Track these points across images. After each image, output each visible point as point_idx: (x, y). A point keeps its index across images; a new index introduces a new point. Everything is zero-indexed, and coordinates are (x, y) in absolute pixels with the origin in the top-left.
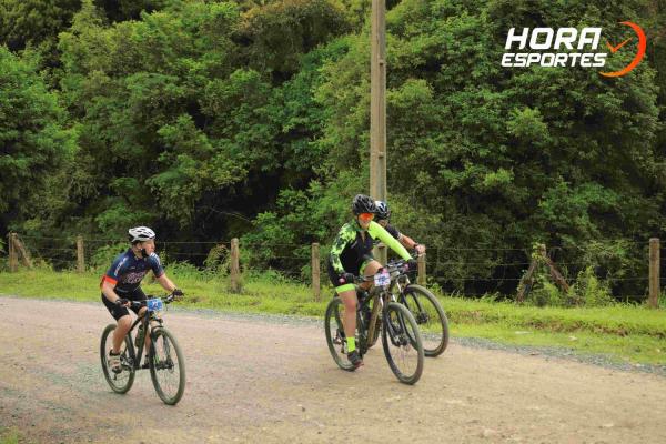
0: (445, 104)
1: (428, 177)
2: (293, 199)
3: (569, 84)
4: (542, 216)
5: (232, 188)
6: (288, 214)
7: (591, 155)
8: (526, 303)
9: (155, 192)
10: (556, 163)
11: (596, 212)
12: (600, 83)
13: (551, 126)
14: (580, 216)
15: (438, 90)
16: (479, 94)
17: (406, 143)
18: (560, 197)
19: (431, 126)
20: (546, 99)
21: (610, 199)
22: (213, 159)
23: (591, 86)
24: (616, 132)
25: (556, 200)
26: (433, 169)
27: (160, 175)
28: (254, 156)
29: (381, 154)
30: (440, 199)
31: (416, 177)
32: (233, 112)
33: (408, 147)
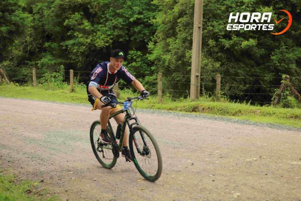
0: (223, 5)
1: (214, 42)
2: (135, 55)
4: (272, 64)
5: (104, 49)
6: (132, 62)
9: (66, 50)
11: (299, 62)
14: (292, 63)
18: (282, 54)
19: (215, 16)
22: (95, 34)
25: (279, 56)
26: (216, 38)
27: (68, 42)
28: (116, 33)
29: (200, 25)
30: (219, 54)
31: (208, 42)
32: (106, 12)
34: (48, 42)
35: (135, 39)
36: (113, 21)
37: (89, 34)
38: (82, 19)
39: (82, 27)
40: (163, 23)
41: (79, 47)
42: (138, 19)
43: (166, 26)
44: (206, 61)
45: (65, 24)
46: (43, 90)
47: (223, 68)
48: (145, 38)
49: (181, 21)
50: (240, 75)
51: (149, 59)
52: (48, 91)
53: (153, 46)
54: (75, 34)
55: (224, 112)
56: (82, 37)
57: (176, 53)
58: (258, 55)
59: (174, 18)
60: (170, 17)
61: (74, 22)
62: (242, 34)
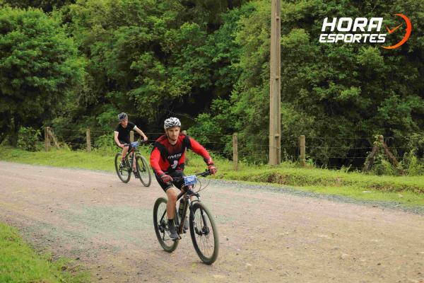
1: (307, 92)
4: (381, 117)
5: (181, 99)
6: (217, 115)
7: (413, 77)
8: (370, 173)
9: (133, 101)
10: (390, 83)
11: (416, 114)
13: (386, 58)
14: (406, 116)
17: (292, 70)
18: (393, 105)
22: (169, 79)
25: (389, 107)
26: (310, 87)
27: (136, 90)
28: (195, 78)
29: (278, 77)
30: (314, 106)
31: (298, 92)
32: (182, 50)
33: (293, 73)
34: (110, 92)
35: (221, 84)
36: (192, 62)
37: (162, 81)
38: (153, 60)
39: (153, 70)
40: (247, 68)
41: (150, 97)
42: (222, 58)
43: (251, 71)
45: (131, 67)
46: (99, 156)
47: (319, 124)
48: (232, 82)
49: (266, 67)
50: (342, 132)
51: (232, 112)
52: (104, 158)
53: (236, 97)
54: (146, 80)
55: (302, 181)
56: (153, 84)
57: (261, 106)
58: (364, 106)
59: (259, 62)
60: (254, 61)
61: (142, 64)
62: (342, 80)
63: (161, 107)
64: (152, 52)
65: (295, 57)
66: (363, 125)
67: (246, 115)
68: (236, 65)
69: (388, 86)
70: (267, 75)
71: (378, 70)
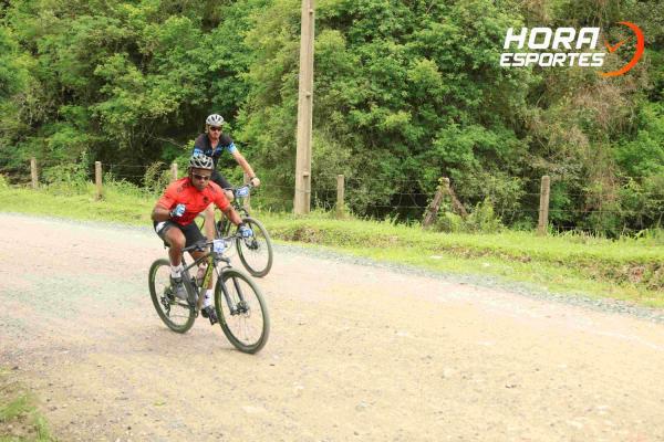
0: (357, 54)
1: (341, 116)
3: (461, 41)
4: (436, 152)
5: (164, 118)
7: (476, 102)
8: (431, 228)
9: (98, 119)
10: (447, 108)
11: (479, 150)
12: (487, 40)
13: (444, 76)
14: (467, 152)
15: (350, 40)
16: (385, 46)
17: (322, 86)
19: (344, 72)
20: (441, 53)
21: (491, 139)
22: (148, 91)
23: (481, 42)
24: (497, 83)
25: (447, 139)
26: (345, 109)
27: (102, 104)
28: (185, 91)
29: (308, 94)
30: (350, 135)
31: (330, 115)
32: (167, 53)
33: (324, 89)
34: (66, 104)
35: (220, 101)
36: (181, 69)
37: (138, 91)
38: (126, 64)
39: (126, 78)
40: (259, 80)
41: (121, 114)
42: (223, 66)
43: (264, 85)
44: (328, 147)
45: (96, 71)
50: (385, 170)
51: (238, 139)
53: (244, 118)
54: (114, 91)
56: (126, 96)
57: (280, 133)
58: (414, 138)
59: (277, 72)
60: (270, 71)
61: (112, 69)
62: (388, 101)
63: (138, 128)
64: (127, 54)
65: (325, 68)
66: (412, 161)
67: (256, 143)
68: (245, 75)
69: (445, 112)
70: (288, 91)
71: (432, 91)
